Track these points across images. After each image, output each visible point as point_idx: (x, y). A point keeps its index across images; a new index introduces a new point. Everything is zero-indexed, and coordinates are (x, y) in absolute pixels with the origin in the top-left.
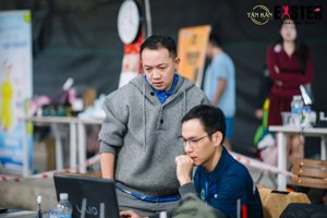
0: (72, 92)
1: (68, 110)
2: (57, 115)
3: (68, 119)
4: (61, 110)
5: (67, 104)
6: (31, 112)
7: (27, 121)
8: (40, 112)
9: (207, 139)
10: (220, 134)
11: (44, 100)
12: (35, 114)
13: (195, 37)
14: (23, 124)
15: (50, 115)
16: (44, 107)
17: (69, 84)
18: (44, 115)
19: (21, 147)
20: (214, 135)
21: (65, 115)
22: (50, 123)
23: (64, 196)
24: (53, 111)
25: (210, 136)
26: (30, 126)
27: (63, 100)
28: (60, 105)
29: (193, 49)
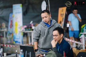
0: (32, 24)
1: (31, 29)
2: (28, 30)
3: (31, 31)
4: (29, 29)
5: (31, 28)
6: (22, 30)
7: (21, 32)
8: (24, 30)
9: (59, 36)
10: (62, 34)
11: (25, 27)
12: (23, 30)
13: (63, 10)
14: (20, 33)
15: (26, 30)
16: (25, 28)
17: (31, 22)
18: (25, 30)
19: (20, 38)
20: (61, 35)
21: (30, 30)
22: (27, 32)
23: (22, 50)
24: (27, 29)
25: (60, 35)
26: (22, 33)
27: (30, 27)
28: (29, 28)
29: (62, 13)
